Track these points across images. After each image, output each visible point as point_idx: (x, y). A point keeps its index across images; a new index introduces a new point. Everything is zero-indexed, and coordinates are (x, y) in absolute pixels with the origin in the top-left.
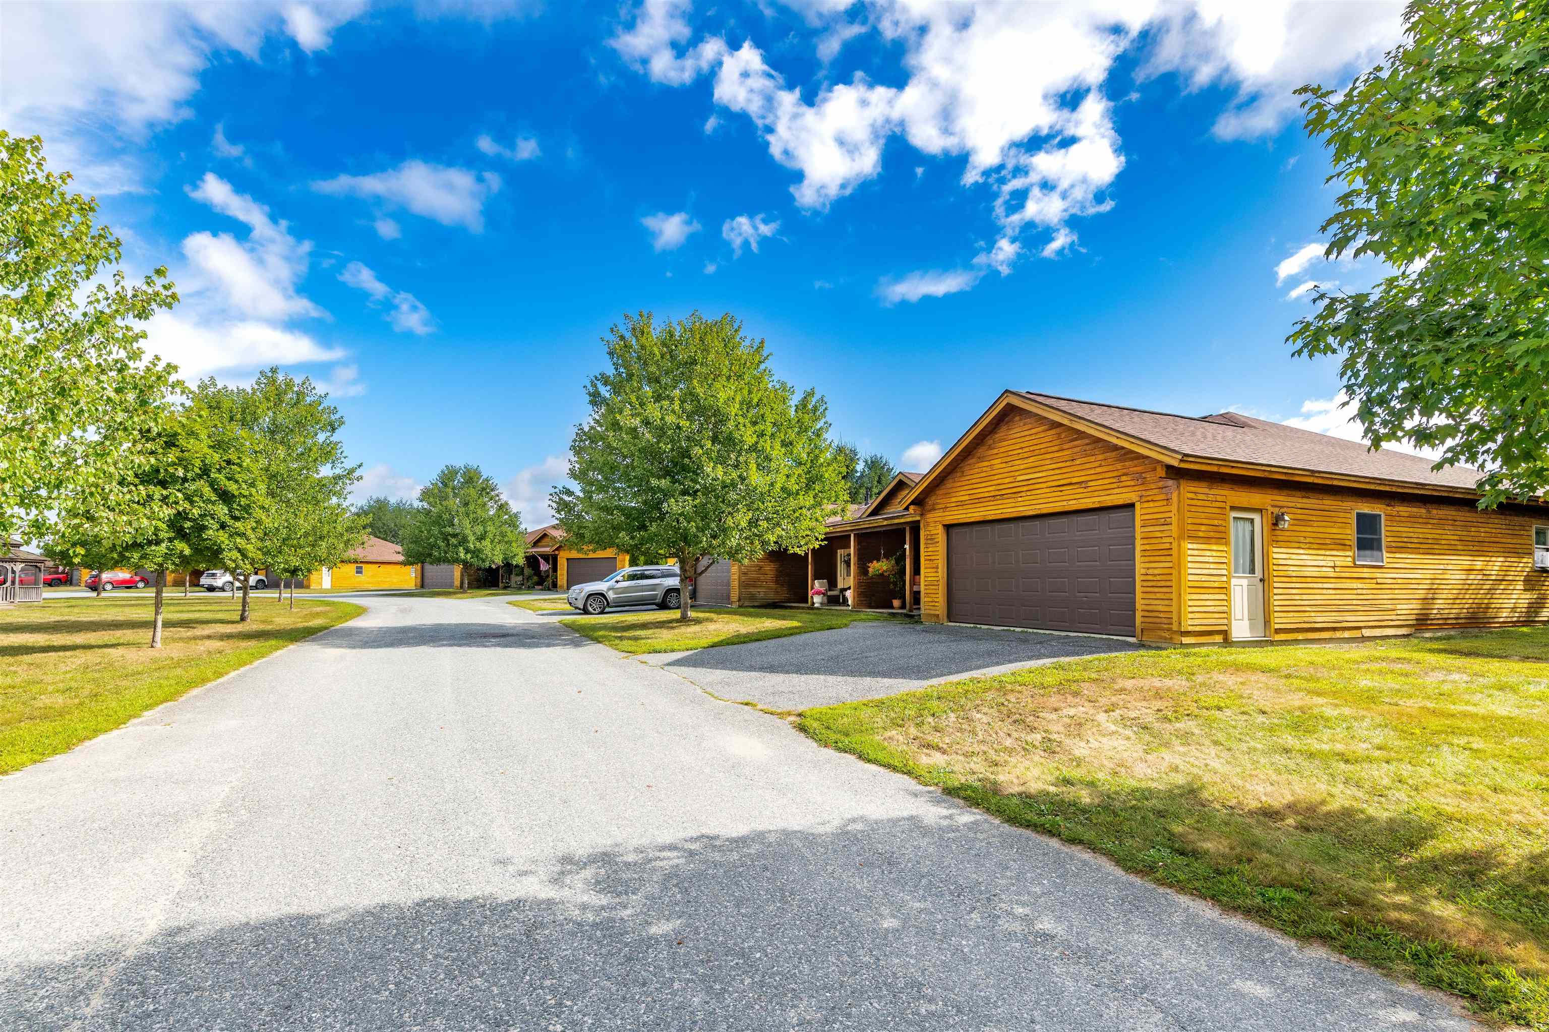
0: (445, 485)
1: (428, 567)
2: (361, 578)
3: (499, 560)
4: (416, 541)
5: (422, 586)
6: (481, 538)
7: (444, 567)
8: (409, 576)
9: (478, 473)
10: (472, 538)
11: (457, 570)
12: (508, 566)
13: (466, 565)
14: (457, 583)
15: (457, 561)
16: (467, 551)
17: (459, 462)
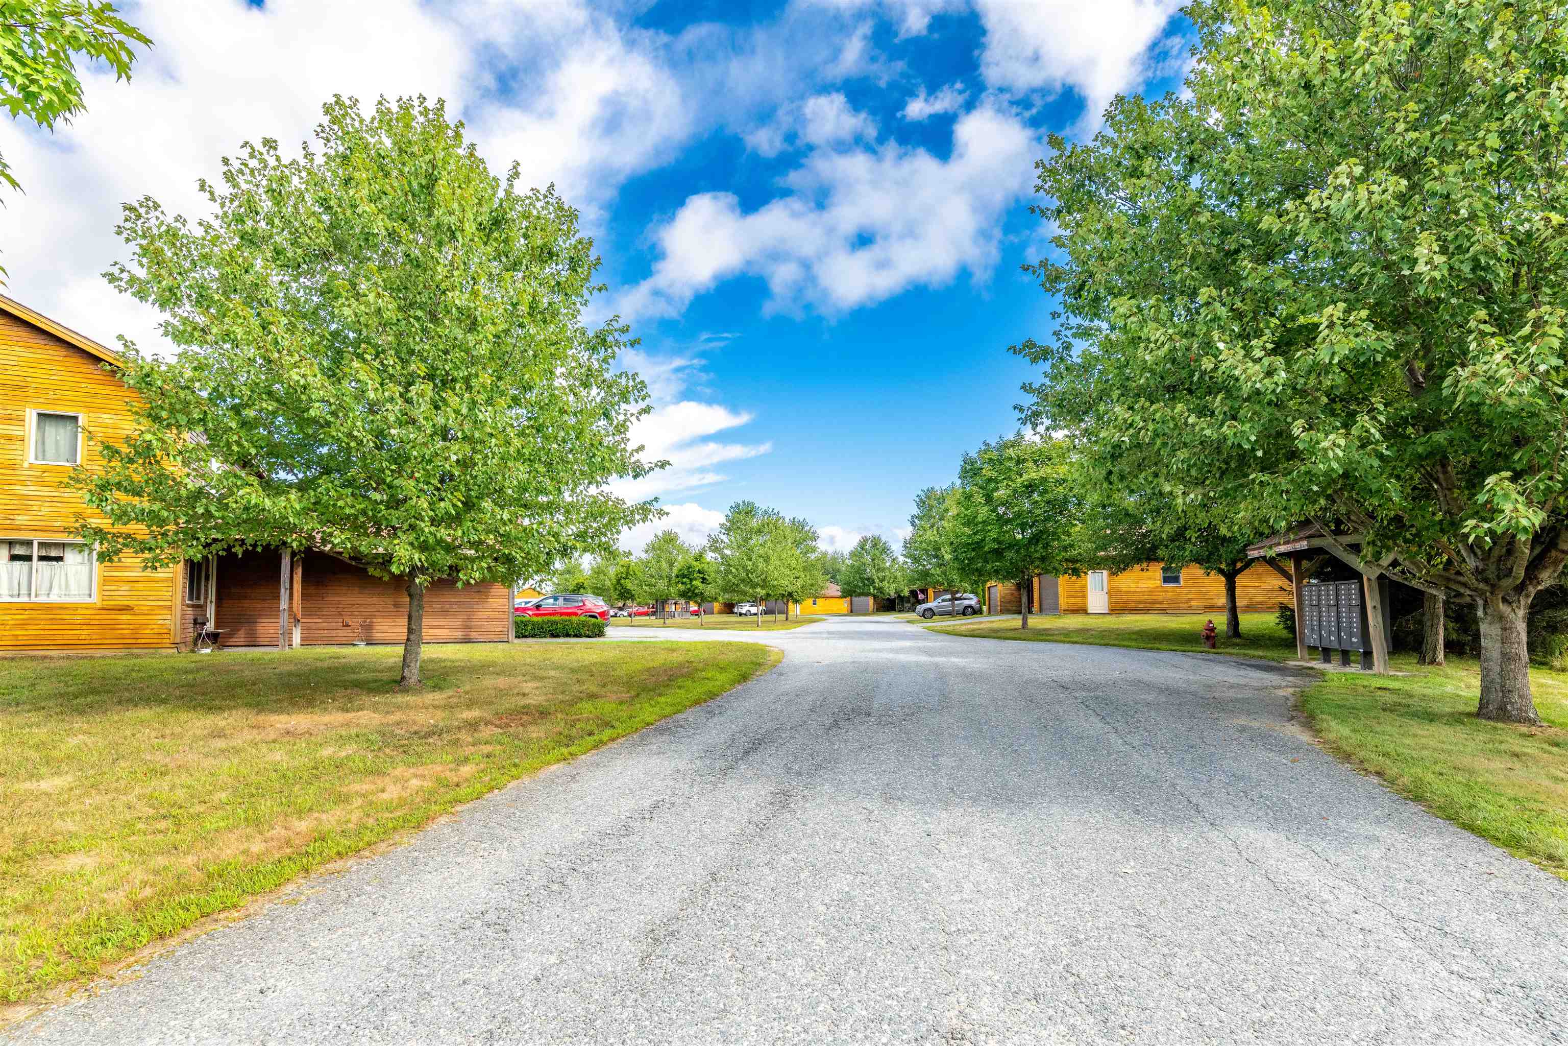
0: (862, 549)
1: (854, 599)
2: (816, 607)
3: (893, 594)
4: (848, 583)
6: (882, 581)
7: (862, 598)
8: (843, 605)
9: (879, 538)
10: (877, 581)
11: (871, 601)
12: (901, 599)
13: (875, 597)
14: (871, 608)
15: (867, 594)
16: (874, 588)
17: (869, 535)
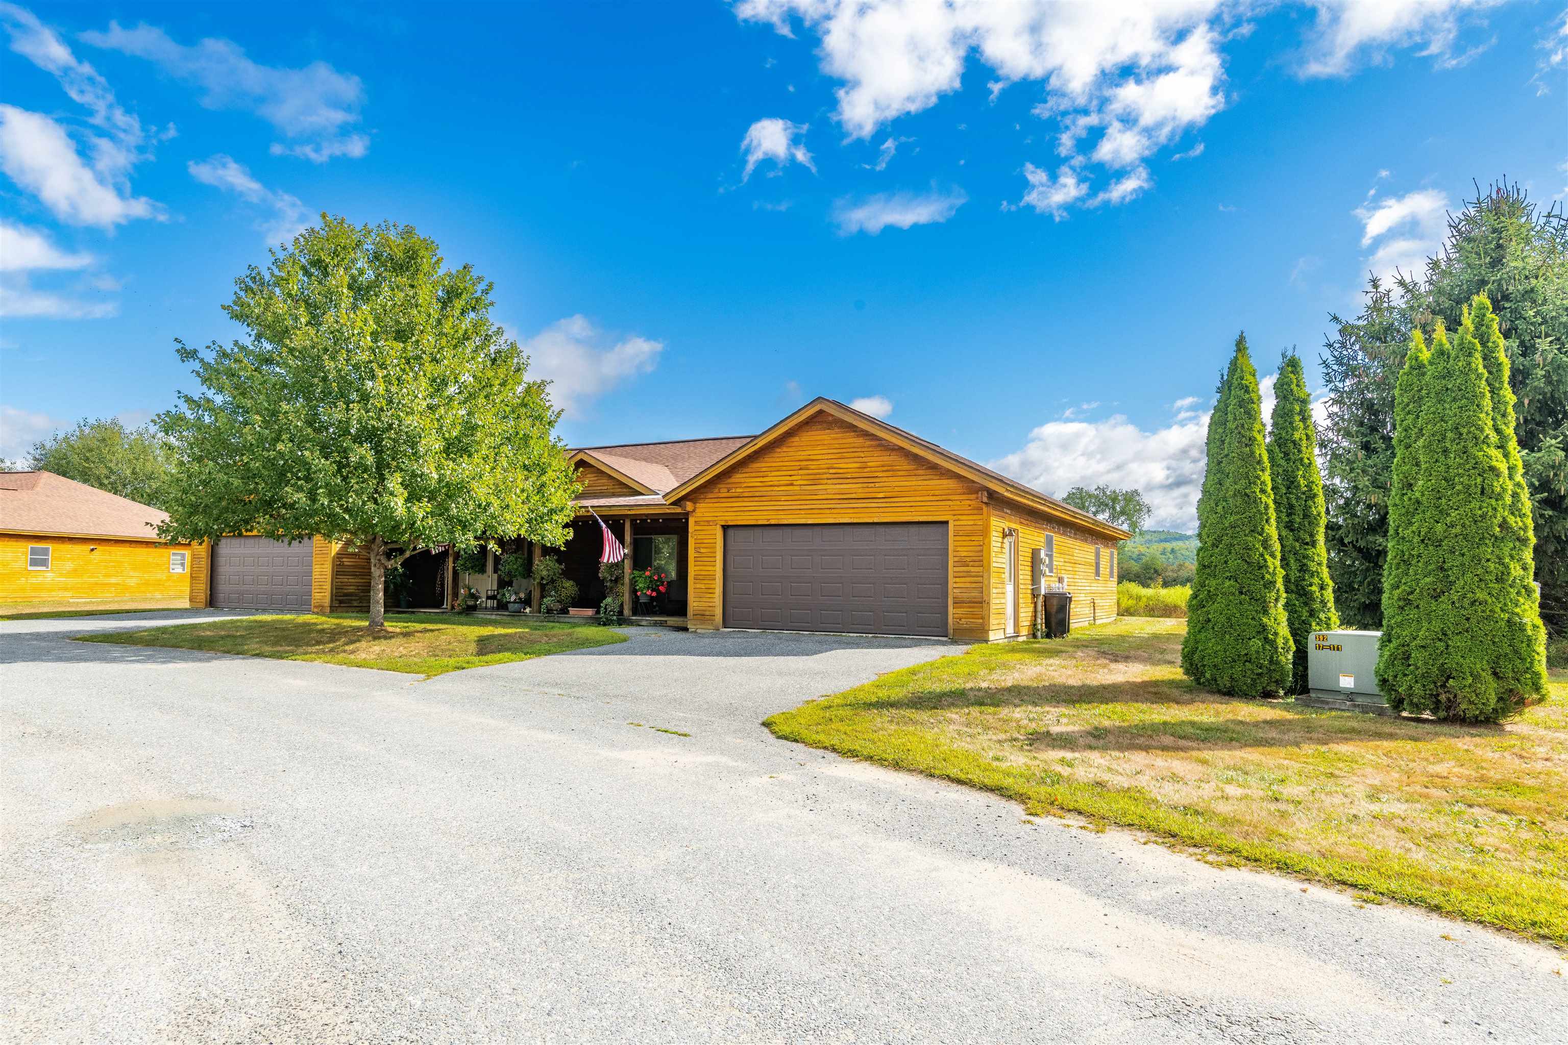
5: (212, 602)
